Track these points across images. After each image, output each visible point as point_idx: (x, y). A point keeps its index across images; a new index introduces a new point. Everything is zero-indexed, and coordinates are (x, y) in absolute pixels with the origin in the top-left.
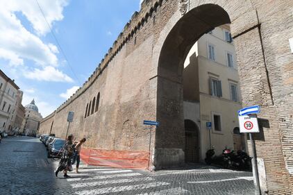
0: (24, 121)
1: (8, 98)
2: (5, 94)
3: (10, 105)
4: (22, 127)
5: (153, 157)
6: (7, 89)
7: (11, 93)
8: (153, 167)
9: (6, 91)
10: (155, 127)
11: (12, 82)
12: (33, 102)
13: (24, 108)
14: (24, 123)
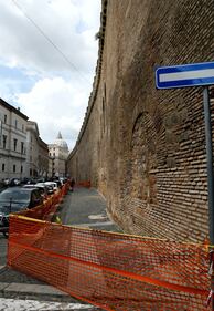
0: (50, 162)
1: (17, 134)
2: (13, 129)
3: (22, 143)
4: (50, 170)
6: (13, 120)
9: (13, 125)
11: (17, 112)
14: (51, 166)
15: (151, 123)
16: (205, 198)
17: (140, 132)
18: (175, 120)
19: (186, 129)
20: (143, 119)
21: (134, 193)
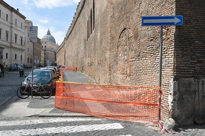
0: (43, 52)
1: (17, 30)
2: (13, 26)
3: (22, 37)
4: (43, 59)
5: (170, 99)
6: (14, 19)
7: (19, 24)
8: (171, 122)
9: (14, 23)
10: (173, 29)
11: (17, 12)
12: (49, 33)
13: (40, 40)
14: (43, 55)
15: (131, 35)
16: (158, 71)
17: (124, 38)
18: (145, 36)
19: (151, 40)
20: (126, 31)
21: (119, 72)
